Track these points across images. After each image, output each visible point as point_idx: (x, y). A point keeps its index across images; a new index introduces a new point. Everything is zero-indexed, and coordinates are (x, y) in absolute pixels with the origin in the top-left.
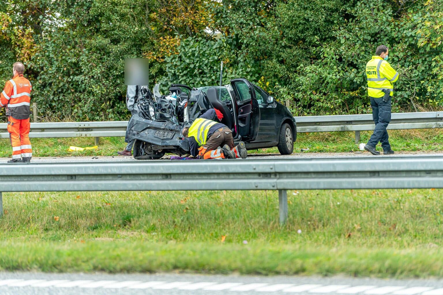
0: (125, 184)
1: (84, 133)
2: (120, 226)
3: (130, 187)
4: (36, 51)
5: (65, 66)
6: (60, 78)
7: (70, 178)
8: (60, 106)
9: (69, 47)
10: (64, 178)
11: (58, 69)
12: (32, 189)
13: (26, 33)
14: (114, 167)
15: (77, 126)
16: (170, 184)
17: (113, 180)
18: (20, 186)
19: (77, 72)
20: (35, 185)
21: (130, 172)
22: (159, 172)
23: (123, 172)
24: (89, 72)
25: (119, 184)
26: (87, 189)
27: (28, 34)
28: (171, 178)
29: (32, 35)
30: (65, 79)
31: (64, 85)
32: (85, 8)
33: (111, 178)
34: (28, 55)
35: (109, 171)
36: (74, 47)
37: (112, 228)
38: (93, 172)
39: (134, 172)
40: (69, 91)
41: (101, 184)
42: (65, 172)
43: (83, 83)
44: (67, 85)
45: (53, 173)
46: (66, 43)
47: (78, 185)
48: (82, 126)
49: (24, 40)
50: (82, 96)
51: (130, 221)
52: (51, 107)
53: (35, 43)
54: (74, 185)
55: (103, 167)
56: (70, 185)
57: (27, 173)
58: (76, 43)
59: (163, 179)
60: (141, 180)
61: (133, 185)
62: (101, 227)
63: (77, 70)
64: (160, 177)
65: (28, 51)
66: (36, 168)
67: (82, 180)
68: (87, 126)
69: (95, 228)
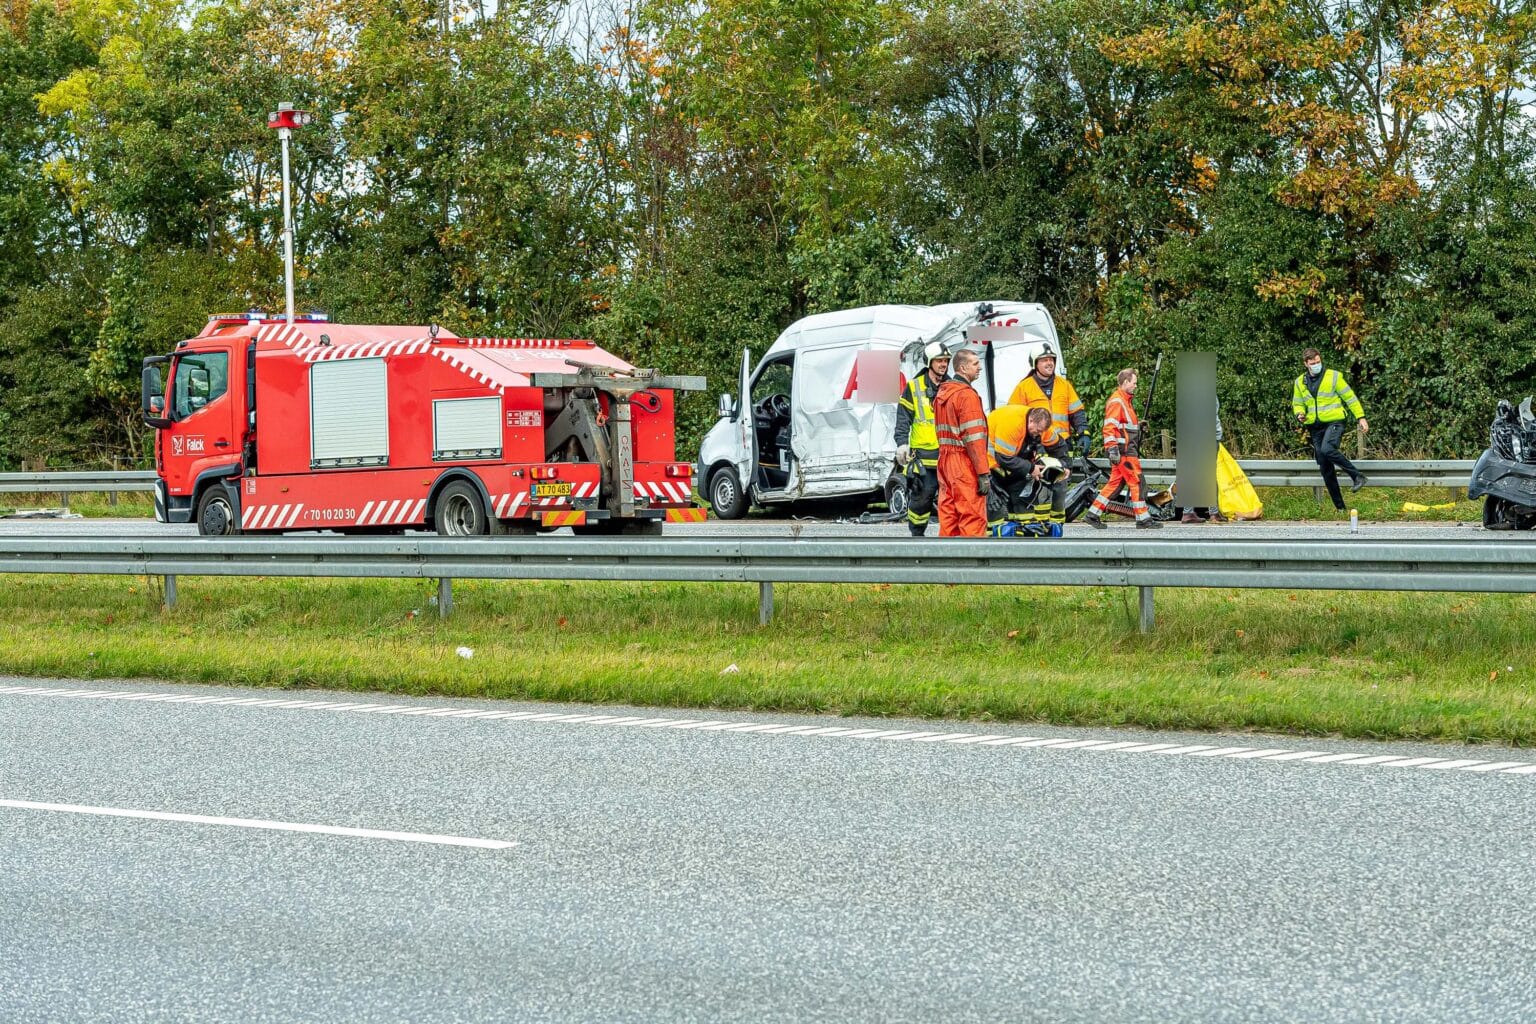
0: (1342, 579)
1: (1430, 480)
2: (1337, 648)
3: (1351, 583)
4: (1368, 332)
5: (1415, 360)
6: (1406, 381)
7: (1256, 565)
8: (1406, 431)
9: (1424, 325)
10: (1246, 566)
11: (1404, 364)
12: (1194, 583)
13: (1351, 300)
14: (1324, 549)
15: (1418, 468)
16: (1415, 580)
17: (1323, 570)
18: (1176, 576)
19: (1437, 370)
20: (1200, 576)
21: (1350, 557)
22: (1397, 558)
23: (1340, 557)
24: (1455, 371)
25: (1333, 578)
26: (1281, 585)
27: (1355, 302)
28: (1417, 571)
29: (1362, 304)
30: (1415, 382)
31: (1414, 395)
32: (1455, 256)
33: (1320, 567)
34: (1355, 339)
35: (1317, 556)
36: (1434, 327)
37: (1320, 652)
38: (1291, 557)
39: (1357, 558)
40: (1423, 405)
41: (1305, 578)
42: (1246, 556)
43: (1444, 390)
44: (1418, 394)
45: (1228, 557)
46: (1419, 318)
47: (1268, 577)
48: (1427, 468)
49: (1348, 313)
50: (1443, 414)
51: (1354, 641)
52: (1394, 434)
53: (1366, 317)
54: (1262, 577)
55: (1307, 549)
56: (1254, 577)
57: (1187, 556)
58: (1437, 319)
59: (1404, 571)
60: (1369, 571)
61: (1356, 579)
62: (1305, 650)
63: (1438, 367)
64: (1400, 568)
65: (1354, 333)
66: (1201, 547)
67: (1275, 570)
68: (1434, 468)
69: (1292, 653)
